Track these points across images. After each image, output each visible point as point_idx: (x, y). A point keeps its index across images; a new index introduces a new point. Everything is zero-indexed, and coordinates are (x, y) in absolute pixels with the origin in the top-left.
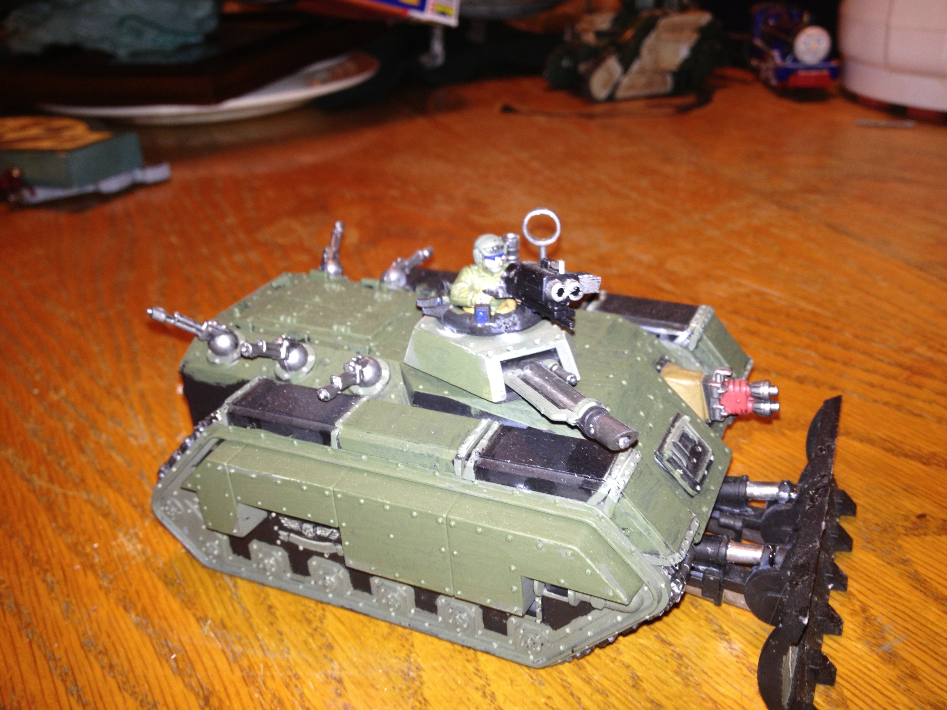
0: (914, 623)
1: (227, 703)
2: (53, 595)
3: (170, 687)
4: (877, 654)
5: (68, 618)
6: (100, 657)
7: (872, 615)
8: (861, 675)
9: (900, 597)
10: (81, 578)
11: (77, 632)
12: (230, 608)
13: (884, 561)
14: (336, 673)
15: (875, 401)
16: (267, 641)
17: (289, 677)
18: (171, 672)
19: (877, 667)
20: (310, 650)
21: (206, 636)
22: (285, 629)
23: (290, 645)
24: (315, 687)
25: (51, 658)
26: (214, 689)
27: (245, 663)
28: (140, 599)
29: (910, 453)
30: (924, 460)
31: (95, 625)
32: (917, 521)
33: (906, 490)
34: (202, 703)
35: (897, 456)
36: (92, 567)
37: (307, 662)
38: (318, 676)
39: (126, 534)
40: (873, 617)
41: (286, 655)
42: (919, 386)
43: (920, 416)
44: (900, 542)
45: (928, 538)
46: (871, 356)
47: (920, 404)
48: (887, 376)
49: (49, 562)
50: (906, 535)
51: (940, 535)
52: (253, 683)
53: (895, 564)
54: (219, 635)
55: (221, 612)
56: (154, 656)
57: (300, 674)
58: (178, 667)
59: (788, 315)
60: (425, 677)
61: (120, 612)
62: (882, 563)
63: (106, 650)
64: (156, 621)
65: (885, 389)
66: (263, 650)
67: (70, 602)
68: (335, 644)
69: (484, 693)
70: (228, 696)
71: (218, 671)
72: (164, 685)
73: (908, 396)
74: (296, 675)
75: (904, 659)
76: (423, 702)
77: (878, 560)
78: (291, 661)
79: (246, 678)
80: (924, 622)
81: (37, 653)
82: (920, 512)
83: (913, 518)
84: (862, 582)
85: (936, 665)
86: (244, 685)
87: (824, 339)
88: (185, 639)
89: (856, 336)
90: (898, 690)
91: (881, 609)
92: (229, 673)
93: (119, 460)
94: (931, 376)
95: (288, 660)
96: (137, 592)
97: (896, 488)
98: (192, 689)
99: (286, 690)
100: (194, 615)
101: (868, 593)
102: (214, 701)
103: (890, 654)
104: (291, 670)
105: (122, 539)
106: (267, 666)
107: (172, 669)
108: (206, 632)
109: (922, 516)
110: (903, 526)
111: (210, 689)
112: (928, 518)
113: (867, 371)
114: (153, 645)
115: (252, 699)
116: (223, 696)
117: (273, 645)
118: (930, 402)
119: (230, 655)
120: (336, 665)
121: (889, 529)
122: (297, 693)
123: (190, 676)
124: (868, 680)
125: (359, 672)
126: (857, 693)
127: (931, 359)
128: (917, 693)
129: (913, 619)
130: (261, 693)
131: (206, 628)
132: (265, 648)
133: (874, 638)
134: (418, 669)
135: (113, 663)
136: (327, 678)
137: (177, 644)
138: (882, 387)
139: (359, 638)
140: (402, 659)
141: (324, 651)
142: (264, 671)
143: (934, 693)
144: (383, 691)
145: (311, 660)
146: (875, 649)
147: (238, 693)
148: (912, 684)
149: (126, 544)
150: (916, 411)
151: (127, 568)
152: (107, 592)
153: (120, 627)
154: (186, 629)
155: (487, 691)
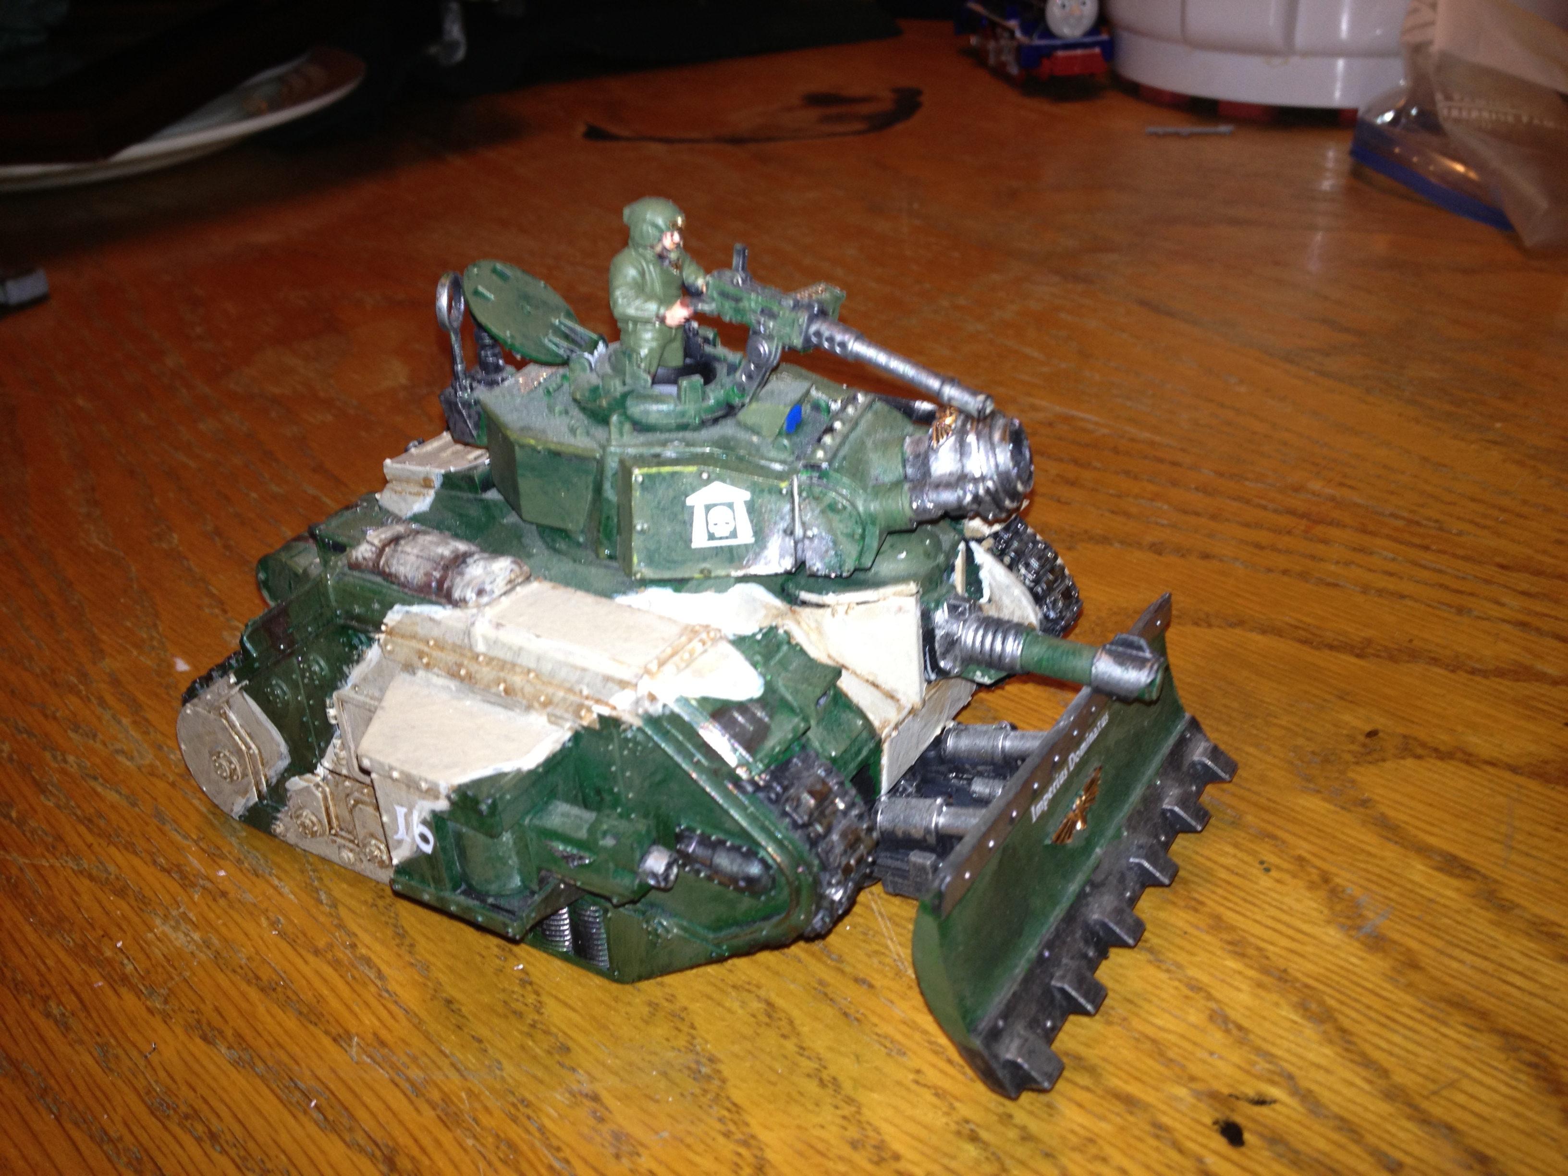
0: (1397, 889)
1: (427, 1162)
2: (72, 1036)
3: (323, 1152)
4: (1358, 940)
5: (111, 1070)
6: (188, 1124)
7: (1338, 885)
8: (1343, 972)
9: (1369, 854)
10: (112, 1001)
11: (135, 1089)
12: (384, 1014)
13: (1336, 805)
14: (587, 1088)
15: (1269, 570)
16: (459, 1055)
17: (514, 1105)
18: (317, 1129)
19: (1362, 959)
20: (535, 1058)
21: (357, 1063)
22: (483, 1032)
23: (498, 1056)
24: (560, 1115)
25: (102, 1138)
26: (397, 1144)
27: (435, 1096)
28: (226, 1022)
29: (1335, 643)
30: (1358, 651)
31: (162, 1074)
32: (1368, 741)
33: (1341, 698)
34: (384, 1168)
35: (1317, 648)
36: (125, 979)
37: (535, 1077)
38: (558, 1097)
39: (166, 918)
40: (1340, 889)
41: (498, 1072)
42: (1325, 541)
43: (1336, 585)
44: (1351, 775)
45: (1389, 765)
46: (1248, 502)
47: (1333, 568)
48: (1278, 531)
49: (44, 983)
50: (1357, 763)
51: (1403, 758)
52: (458, 1124)
53: (1353, 808)
54: (379, 1058)
55: (369, 1020)
56: (280, 1107)
57: (531, 1098)
58: (326, 1118)
59: (1115, 450)
60: (726, 1072)
61: (198, 1046)
62: (1332, 808)
63: (195, 1111)
64: (265, 1051)
65: (1279, 551)
66: (458, 1070)
67: (108, 1044)
68: (570, 1044)
69: (821, 1080)
70: (423, 1150)
71: (395, 1114)
72: (313, 1150)
73: (1313, 557)
74: (523, 1101)
75: (1394, 942)
76: (734, 1109)
77: (1327, 805)
78: (510, 1081)
79: (444, 1117)
80: (1409, 886)
81: (76, 1134)
82: (1368, 728)
83: (1361, 738)
84: (1313, 839)
85: (1439, 944)
86: (444, 1129)
87: (1175, 483)
88: (323, 1072)
89: (1221, 474)
90: (1397, 987)
91: (1348, 876)
92: (414, 1114)
93: (112, 796)
94: (1339, 524)
95: (503, 1079)
96: (217, 1010)
97: (1327, 697)
98: (361, 1150)
99: (514, 1126)
100: (327, 1033)
101: (1325, 854)
102: (404, 1163)
103: (1376, 937)
104: (513, 1094)
105: (161, 927)
106: (470, 1093)
107: (317, 1123)
108: (356, 1058)
109: (1372, 734)
110: (1349, 752)
111: (391, 1144)
112: (1381, 734)
113: (1247, 525)
114: (272, 1091)
115: (465, 1150)
116: (415, 1151)
117: (471, 1060)
118: (1347, 564)
119: (406, 1086)
120: (582, 1075)
121: (1333, 758)
122: (533, 1128)
123: (351, 1130)
124: (1355, 978)
125: (622, 1080)
126: (1343, 998)
127: (1333, 499)
128: (1423, 987)
129: (1395, 884)
130: (475, 1137)
131: (354, 1051)
132: (459, 1065)
133: (1348, 918)
134: (712, 1060)
135: (214, 1129)
136: (574, 1096)
137: (313, 1083)
138: (1274, 549)
139: (606, 1028)
140: (683, 1049)
141: (557, 1057)
142: (470, 1103)
143: (1445, 984)
144: (667, 1102)
145: (540, 1074)
146: (1353, 933)
147: (438, 1143)
148: (1415, 977)
149: (172, 935)
150: (1330, 580)
151: (187, 974)
152: (166, 1018)
153: (207, 1071)
154: (320, 1058)
155: (825, 1075)
